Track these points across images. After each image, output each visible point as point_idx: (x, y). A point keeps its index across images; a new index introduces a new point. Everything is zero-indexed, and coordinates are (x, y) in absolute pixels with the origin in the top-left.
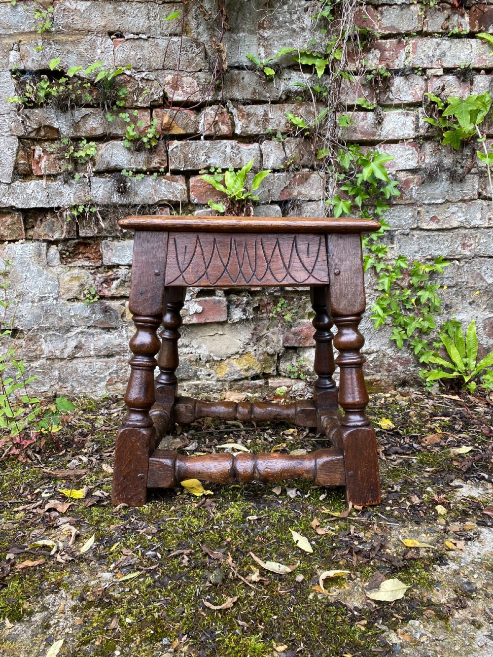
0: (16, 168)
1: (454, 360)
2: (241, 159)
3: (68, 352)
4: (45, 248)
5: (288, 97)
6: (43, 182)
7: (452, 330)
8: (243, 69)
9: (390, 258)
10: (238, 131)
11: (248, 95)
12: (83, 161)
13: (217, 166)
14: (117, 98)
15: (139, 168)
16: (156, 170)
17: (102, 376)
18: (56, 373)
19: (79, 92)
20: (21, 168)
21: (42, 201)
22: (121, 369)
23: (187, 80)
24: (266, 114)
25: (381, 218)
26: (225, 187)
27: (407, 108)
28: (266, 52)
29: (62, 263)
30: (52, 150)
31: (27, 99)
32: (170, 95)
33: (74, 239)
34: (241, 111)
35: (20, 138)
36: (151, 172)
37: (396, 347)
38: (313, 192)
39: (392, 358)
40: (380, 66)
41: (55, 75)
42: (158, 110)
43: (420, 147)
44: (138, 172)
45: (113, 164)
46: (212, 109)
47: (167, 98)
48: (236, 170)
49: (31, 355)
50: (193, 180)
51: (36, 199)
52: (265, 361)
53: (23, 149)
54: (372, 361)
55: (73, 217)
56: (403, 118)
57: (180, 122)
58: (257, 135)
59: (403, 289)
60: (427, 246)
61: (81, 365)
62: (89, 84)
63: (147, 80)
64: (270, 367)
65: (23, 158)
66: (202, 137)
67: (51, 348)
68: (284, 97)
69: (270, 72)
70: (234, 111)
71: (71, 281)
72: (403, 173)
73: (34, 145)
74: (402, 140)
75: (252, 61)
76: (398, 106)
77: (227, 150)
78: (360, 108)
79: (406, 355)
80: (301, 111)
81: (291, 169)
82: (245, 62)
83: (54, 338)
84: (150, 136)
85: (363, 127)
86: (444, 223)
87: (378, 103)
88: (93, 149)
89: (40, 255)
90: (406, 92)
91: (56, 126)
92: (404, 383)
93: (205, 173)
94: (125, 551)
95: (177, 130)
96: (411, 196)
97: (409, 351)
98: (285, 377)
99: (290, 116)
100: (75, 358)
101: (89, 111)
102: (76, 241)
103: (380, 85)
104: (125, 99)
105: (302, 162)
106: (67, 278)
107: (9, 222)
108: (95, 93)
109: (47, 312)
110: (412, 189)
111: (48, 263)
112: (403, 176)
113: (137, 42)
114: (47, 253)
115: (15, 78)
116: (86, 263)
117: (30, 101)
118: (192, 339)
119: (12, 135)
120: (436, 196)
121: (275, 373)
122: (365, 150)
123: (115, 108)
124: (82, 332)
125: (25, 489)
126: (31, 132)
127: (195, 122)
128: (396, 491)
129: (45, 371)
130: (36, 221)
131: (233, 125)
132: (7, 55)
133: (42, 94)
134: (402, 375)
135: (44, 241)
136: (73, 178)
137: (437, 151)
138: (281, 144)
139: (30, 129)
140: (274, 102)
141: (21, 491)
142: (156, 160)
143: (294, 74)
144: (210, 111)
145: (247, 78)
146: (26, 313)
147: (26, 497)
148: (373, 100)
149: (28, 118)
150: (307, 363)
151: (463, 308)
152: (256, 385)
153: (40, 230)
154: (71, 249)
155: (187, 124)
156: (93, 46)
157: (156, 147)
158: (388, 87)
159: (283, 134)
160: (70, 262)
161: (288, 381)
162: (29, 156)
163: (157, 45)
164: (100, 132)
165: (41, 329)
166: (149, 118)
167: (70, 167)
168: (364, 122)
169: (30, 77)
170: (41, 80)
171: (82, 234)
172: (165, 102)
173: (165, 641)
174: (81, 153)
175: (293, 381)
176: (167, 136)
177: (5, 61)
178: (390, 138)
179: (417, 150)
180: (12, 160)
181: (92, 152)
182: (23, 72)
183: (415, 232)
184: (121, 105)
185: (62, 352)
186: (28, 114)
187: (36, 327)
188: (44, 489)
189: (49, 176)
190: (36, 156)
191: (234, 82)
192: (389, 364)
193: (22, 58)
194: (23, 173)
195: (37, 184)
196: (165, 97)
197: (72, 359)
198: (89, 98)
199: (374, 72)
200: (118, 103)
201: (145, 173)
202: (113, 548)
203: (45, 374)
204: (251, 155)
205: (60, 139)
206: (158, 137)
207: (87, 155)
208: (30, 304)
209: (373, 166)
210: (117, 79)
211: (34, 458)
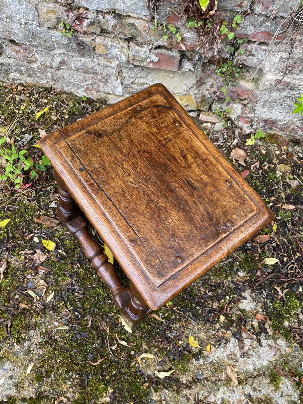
3: (55, 64)
17: (82, 84)
18: (50, 75)
22: (95, 84)
39: (297, 126)
49: (29, 59)
52: (201, 102)
54: (281, 125)
61: (67, 75)
64: (205, 106)
67: (43, 60)
71: (48, 13)
83: (43, 53)
94: (65, 309)
100: (61, 69)
106: (45, 10)
109: (34, 35)
121: (207, 110)
124: (63, 54)
129: (42, 71)
134: (299, 137)
141: (24, 230)
146: (18, 31)
147: (26, 237)
150: (233, 111)
165: (32, 45)
173: (70, 373)
185: (51, 63)
187: (27, 43)
188: (35, 234)
192: (293, 129)
197: (59, 69)
202: (61, 304)
203: (42, 73)
208: (19, 25)
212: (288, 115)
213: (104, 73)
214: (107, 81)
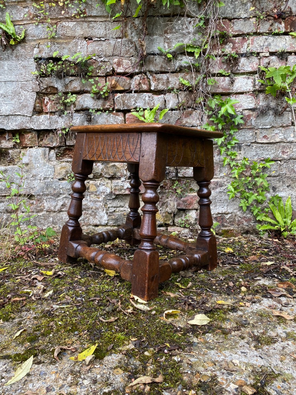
0: (34, 108)
1: (278, 219)
2: (154, 103)
3: (58, 208)
4: (48, 151)
5: (181, 70)
6: (48, 116)
7: (276, 202)
8: (156, 55)
9: (239, 159)
10: (152, 88)
11: (158, 69)
12: (69, 105)
13: (140, 107)
14: (88, 71)
15: (99, 108)
16: (108, 109)
18: (51, 219)
19: (68, 68)
20: (37, 108)
21: (46, 126)
23: (125, 61)
24: (168, 79)
25: (233, 136)
26: (145, 118)
27: (249, 75)
28: (168, 46)
29: (57, 159)
30: (53, 99)
31: (41, 73)
32: (116, 69)
33: (63, 147)
34: (154, 77)
35: (37, 93)
36: (105, 110)
37: (243, 211)
38: (194, 122)
39: (240, 217)
40: (232, 52)
41: (56, 60)
42: (110, 77)
43: (256, 96)
44: (98, 110)
45: (85, 106)
46: (139, 77)
47: (114, 71)
48: (151, 109)
49: (38, 209)
50: (127, 115)
51: (44, 124)
52: (166, 216)
53: (39, 99)
54: (228, 219)
55: (63, 134)
56: (246, 80)
57: (121, 84)
58: (163, 90)
59: (246, 176)
60: (261, 152)
61: (65, 215)
62: (73, 64)
63: (104, 62)
64: (169, 220)
65: (39, 103)
66: (133, 92)
67: (49, 205)
68: (178, 70)
69: (170, 56)
70: (151, 77)
71: (61, 169)
72: (246, 111)
73: (44, 96)
74: (246, 92)
75: (160, 50)
76: (243, 74)
77: (146, 98)
78: (221, 75)
79: (249, 216)
80: (188, 77)
81: (181, 109)
82: (157, 51)
83: (51, 200)
84: (104, 91)
85: (223, 85)
86: (271, 139)
87: (232, 72)
88: (74, 98)
89: (45, 154)
90: (248, 66)
91: (56, 86)
92: (247, 232)
93: (134, 111)
94: (66, 297)
95: (120, 88)
96: (252, 124)
97: (251, 213)
98: (178, 226)
99: (181, 79)
100: (62, 211)
101: (73, 78)
102: (65, 147)
103: (232, 62)
104: (92, 72)
105: (188, 105)
106: (59, 168)
107: (30, 137)
108: (76, 69)
109: (48, 186)
110: (252, 120)
111: (49, 159)
112: (246, 113)
113: (99, 42)
114: (49, 154)
115: (36, 62)
116: (70, 160)
117: (43, 74)
118: (125, 203)
119: (33, 91)
120: (266, 124)
121: (172, 224)
122: (224, 98)
123: (86, 77)
124: (66, 197)
125: (23, 270)
126: (43, 90)
127: (129, 84)
128: (221, 280)
129: (46, 218)
130: (44, 136)
131: (150, 85)
132: (33, 50)
133: (49, 70)
134: (246, 228)
135: (48, 147)
136: (64, 114)
137: (266, 98)
138: (176, 95)
139: (42, 88)
140: (172, 72)
141: (22, 271)
142: (108, 104)
143: (184, 57)
144: (137, 77)
145: (158, 60)
146: (37, 186)
147: (24, 273)
148: (228, 70)
149: (42, 82)
150: (191, 219)
151: (284, 189)
152: (161, 230)
153: (46, 141)
154: (62, 152)
155: (125, 85)
156: (76, 44)
157: (108, 97)
158: (237, 63)
159: (177, 89)
160: (61, 159)
161: (179, 229)
162: (42, 102)
163: (110, 43)
164: (78, 89)
165: (44, 195)
166: (104, 82)
167: (62, 108)
168: (224, 82)
169: (44, 61)
170: (49, 63)
171: (67, 144)
172: (114, 73)
173: (76, 333)
174: (68, 100)
175: (182, 228)
176: (114, 91)
177: (31, 53)
178: (239, 91)
179: (254, 98)
180: (33, 104)
181: (73, 99)
182: (40, 59)
183: (254, 144)
184: (90, 75)
185: (55, 207)
186: (42, 81)
187: (41, 194)
188: (33, 271)
189: (51, 113)
190: (45, 102)
191: (150, 62)
192: (239, 221)
193: (40, 51)
194: (38, 111)
195: (45, 117)
196: (113, 70)
197: (60, 212)
198: (73, 71)
199: (229, 55)
200: (88, 74)
201: (102, 111)
202: (61, 295)
203: (45, 219)
204: (159, 101)
205: (57, 93)
206: (109, 91)
207: (71, 101)
208: (39, 181)
209: (227, 106)
210: (88, 62)
211: (31, 258)
212: (229, 208)
213: (94, 208)
214: (95, 214)
